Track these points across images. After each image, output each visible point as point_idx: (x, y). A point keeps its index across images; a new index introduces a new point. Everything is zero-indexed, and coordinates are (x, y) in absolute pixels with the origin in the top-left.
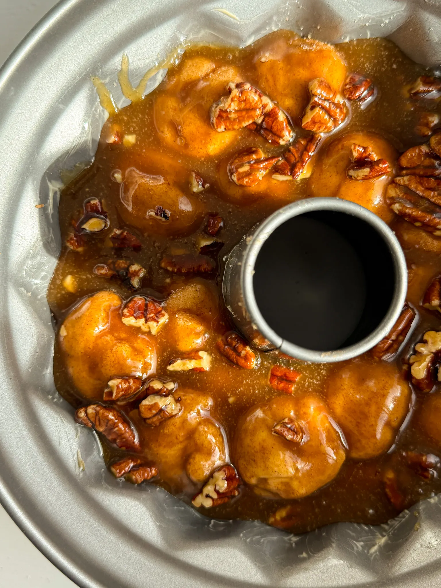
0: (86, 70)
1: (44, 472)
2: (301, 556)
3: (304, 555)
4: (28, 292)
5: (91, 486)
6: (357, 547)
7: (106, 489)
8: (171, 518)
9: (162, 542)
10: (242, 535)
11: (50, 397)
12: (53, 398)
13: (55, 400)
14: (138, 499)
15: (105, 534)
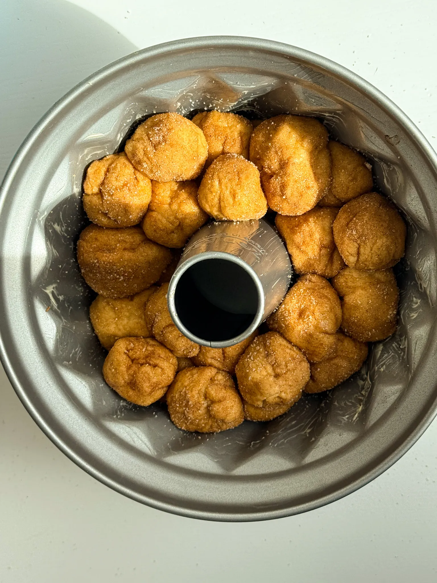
0: (30, 220)
1: (132, 462)
2: (312, 440)
3: (313, 439)
4: (69, 362)
5: (164, 457)
6: (345, 420)
7: (174, 454)
8: (223, 453)
9: (221, 470)
10: (270, 444)
11: (115, 416)
12: (117, 416)
13: (119, 417)
14: (197, 451)
15: (183, 480)
